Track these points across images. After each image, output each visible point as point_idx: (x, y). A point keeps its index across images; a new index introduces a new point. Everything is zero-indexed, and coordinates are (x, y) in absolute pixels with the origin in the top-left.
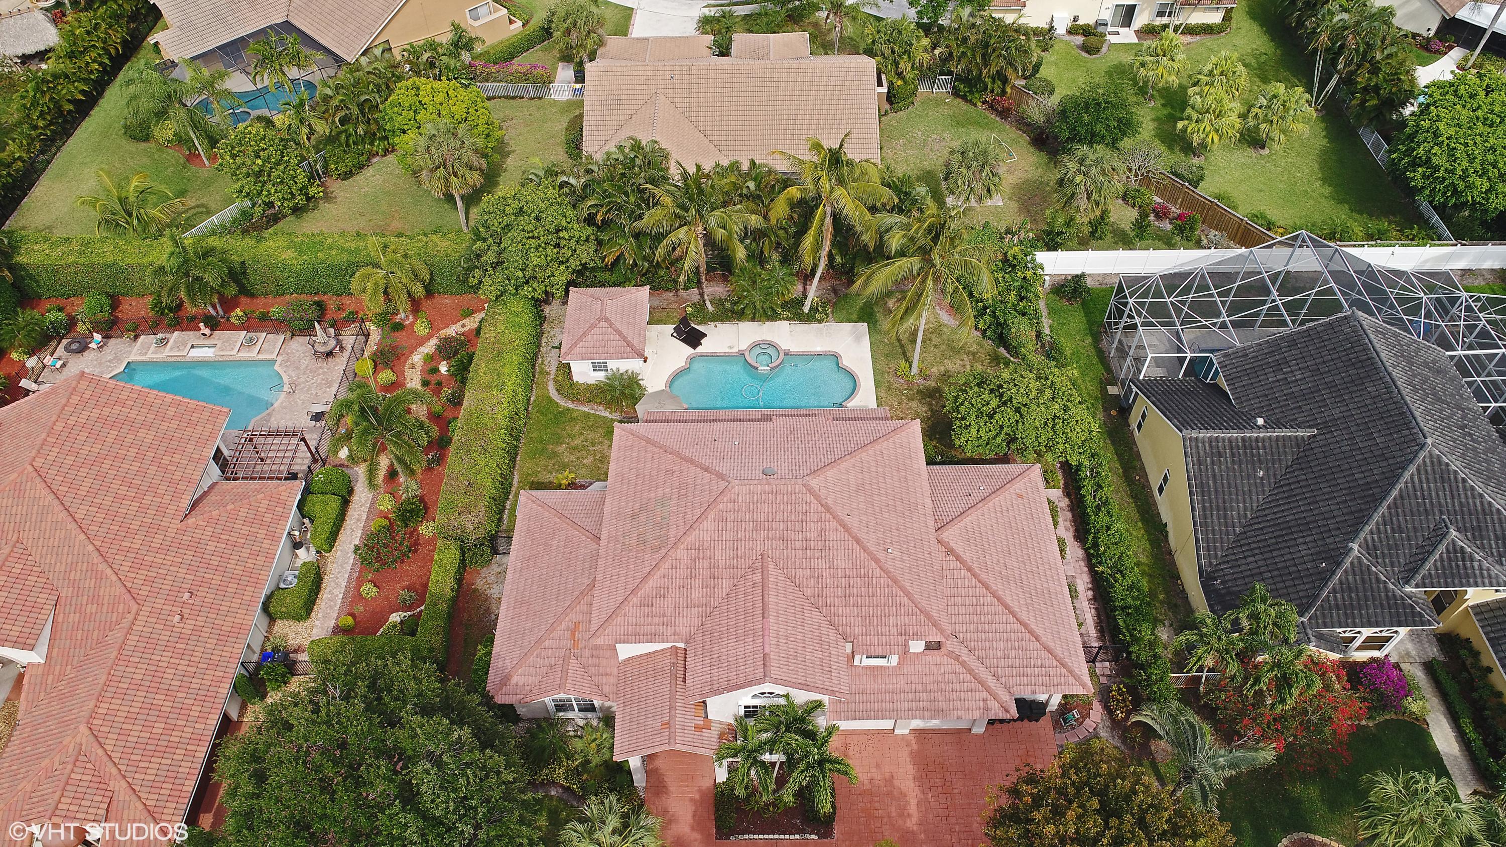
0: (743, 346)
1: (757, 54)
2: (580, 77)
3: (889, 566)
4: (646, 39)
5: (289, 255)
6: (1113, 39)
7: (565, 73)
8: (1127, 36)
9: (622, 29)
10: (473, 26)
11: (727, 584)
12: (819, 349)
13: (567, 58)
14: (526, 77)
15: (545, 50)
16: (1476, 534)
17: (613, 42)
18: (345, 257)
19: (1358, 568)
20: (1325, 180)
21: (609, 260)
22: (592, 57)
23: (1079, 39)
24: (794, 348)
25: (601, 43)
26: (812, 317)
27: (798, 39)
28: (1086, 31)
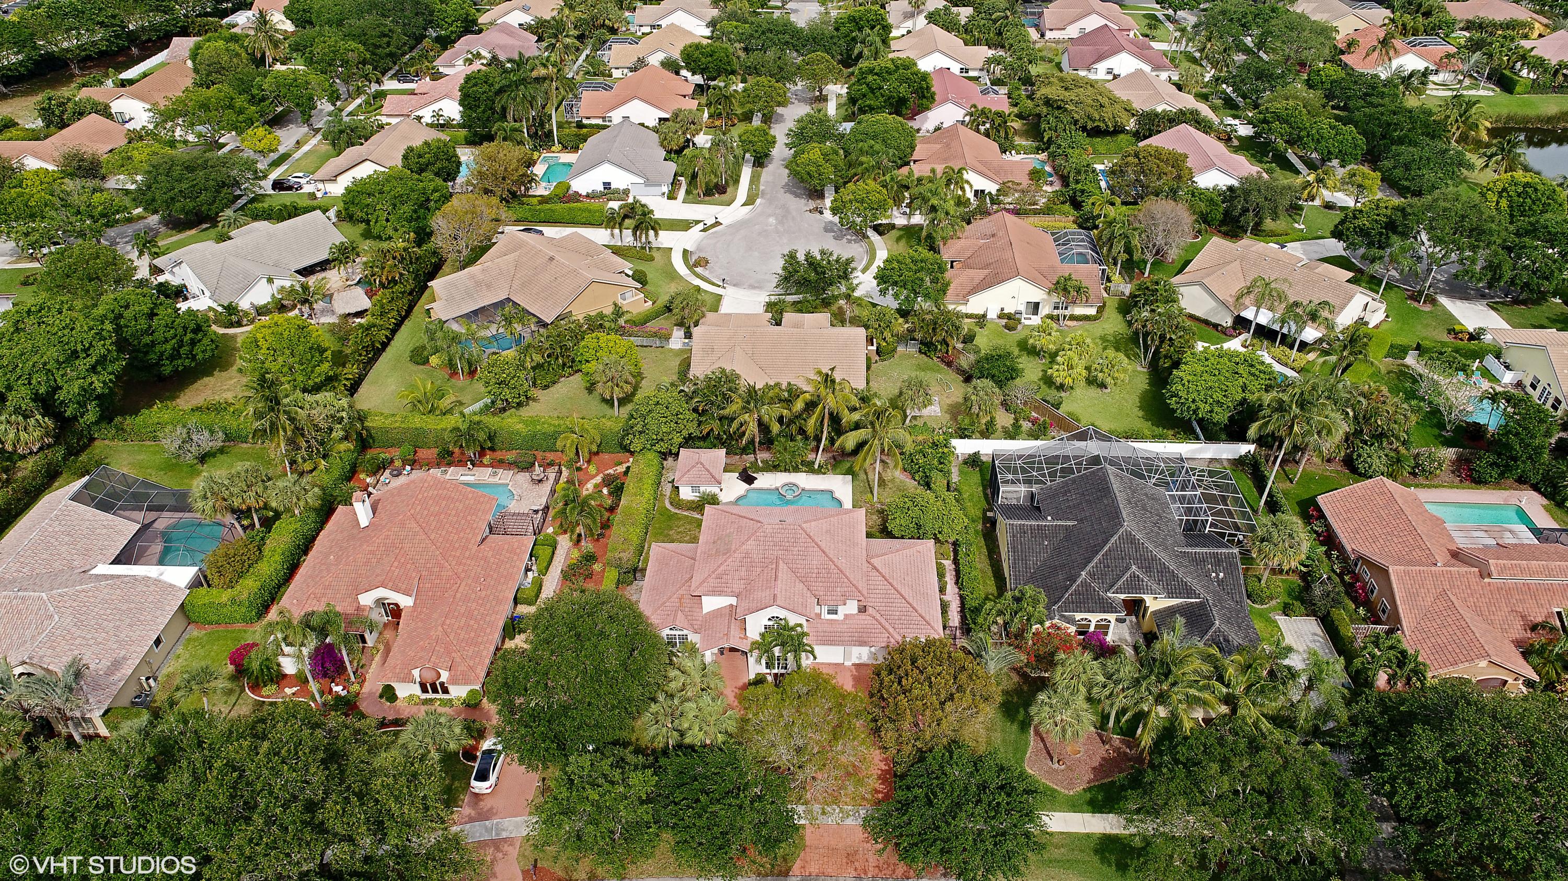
0: (778, 484)
1: (797, 325)
2: (688, 335)
3: (839, 565)
4: (730, 315)
5: (520, 426)
6: (1027, 322)
7: (678, 334)
8: (1036, 320)
9: (715, 309)
10: (625, 304)
11: (759, 570)
12: (822, 488)
13: (680, 324)
14: (655, 335)
15: (666, 319)
16: (1148, 569)
17: (710, 316)
18: (552, 428)
19: (1084, 584)
20: (1141, 408)
21: (704, 432)
22: (696, 324)
23: (1004, 322)
24: (807, 487)
25: (704, 316)
26: (820, 471)
27: (823, 318)
28: (1009, 317)
